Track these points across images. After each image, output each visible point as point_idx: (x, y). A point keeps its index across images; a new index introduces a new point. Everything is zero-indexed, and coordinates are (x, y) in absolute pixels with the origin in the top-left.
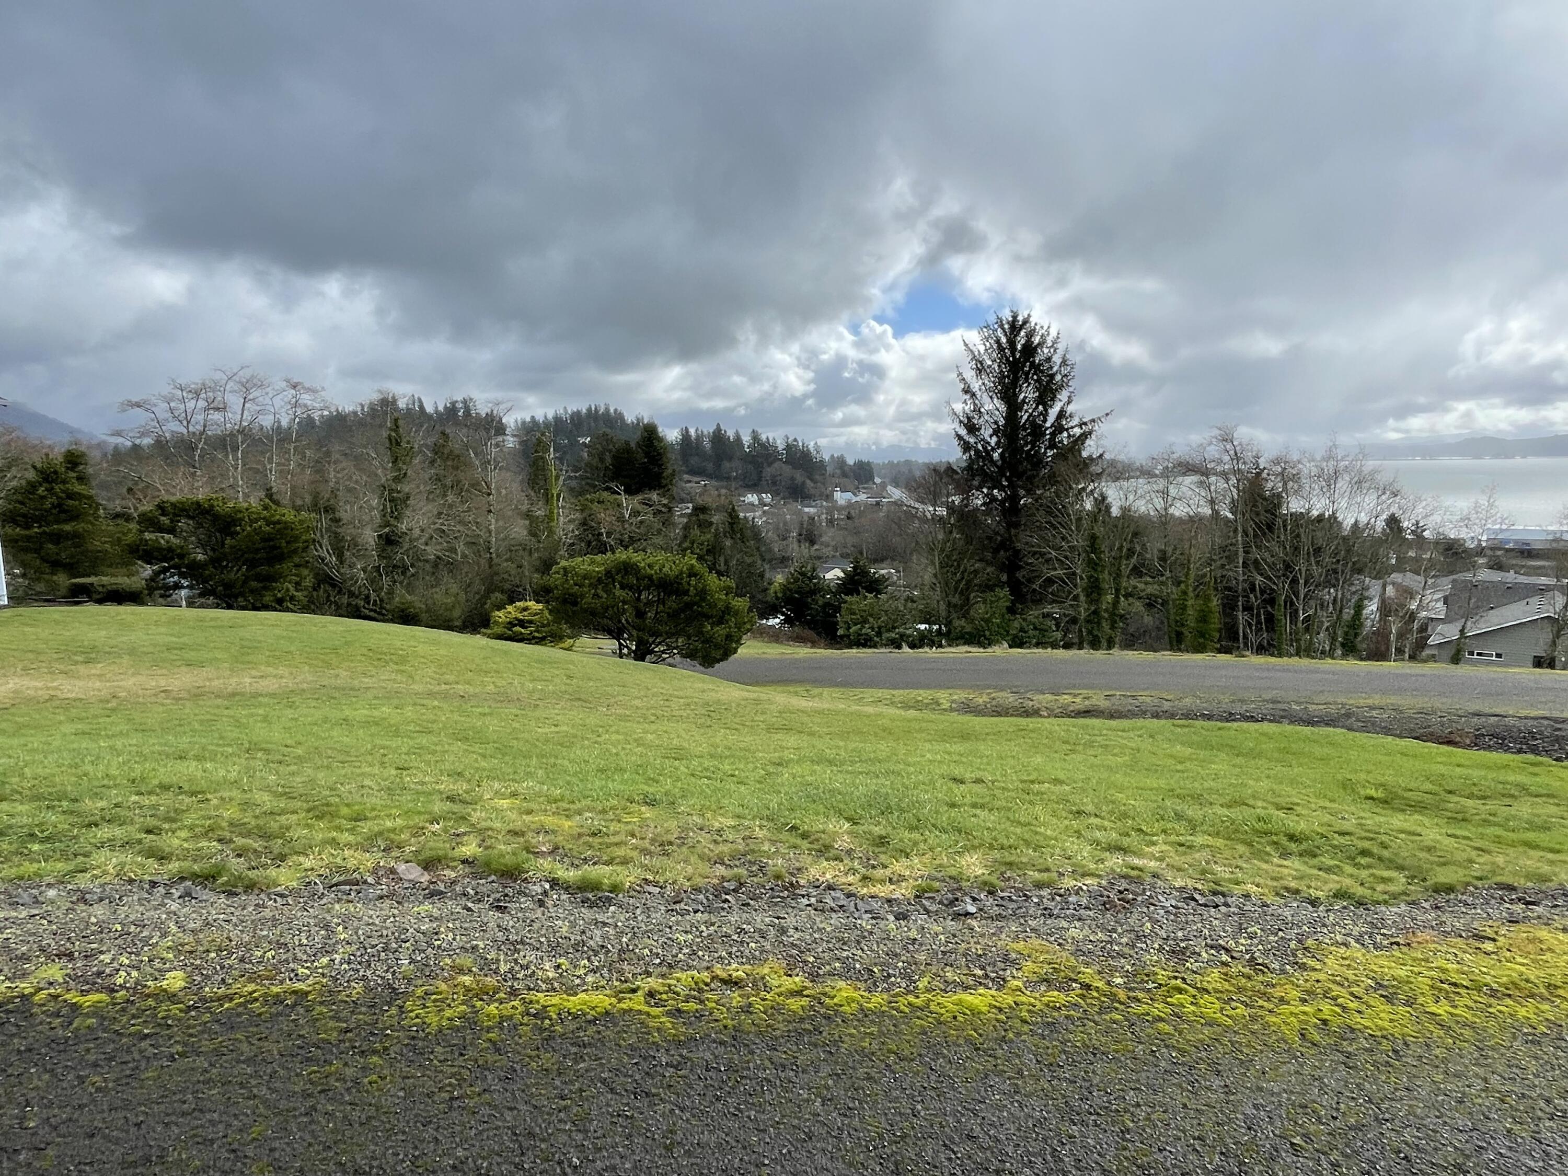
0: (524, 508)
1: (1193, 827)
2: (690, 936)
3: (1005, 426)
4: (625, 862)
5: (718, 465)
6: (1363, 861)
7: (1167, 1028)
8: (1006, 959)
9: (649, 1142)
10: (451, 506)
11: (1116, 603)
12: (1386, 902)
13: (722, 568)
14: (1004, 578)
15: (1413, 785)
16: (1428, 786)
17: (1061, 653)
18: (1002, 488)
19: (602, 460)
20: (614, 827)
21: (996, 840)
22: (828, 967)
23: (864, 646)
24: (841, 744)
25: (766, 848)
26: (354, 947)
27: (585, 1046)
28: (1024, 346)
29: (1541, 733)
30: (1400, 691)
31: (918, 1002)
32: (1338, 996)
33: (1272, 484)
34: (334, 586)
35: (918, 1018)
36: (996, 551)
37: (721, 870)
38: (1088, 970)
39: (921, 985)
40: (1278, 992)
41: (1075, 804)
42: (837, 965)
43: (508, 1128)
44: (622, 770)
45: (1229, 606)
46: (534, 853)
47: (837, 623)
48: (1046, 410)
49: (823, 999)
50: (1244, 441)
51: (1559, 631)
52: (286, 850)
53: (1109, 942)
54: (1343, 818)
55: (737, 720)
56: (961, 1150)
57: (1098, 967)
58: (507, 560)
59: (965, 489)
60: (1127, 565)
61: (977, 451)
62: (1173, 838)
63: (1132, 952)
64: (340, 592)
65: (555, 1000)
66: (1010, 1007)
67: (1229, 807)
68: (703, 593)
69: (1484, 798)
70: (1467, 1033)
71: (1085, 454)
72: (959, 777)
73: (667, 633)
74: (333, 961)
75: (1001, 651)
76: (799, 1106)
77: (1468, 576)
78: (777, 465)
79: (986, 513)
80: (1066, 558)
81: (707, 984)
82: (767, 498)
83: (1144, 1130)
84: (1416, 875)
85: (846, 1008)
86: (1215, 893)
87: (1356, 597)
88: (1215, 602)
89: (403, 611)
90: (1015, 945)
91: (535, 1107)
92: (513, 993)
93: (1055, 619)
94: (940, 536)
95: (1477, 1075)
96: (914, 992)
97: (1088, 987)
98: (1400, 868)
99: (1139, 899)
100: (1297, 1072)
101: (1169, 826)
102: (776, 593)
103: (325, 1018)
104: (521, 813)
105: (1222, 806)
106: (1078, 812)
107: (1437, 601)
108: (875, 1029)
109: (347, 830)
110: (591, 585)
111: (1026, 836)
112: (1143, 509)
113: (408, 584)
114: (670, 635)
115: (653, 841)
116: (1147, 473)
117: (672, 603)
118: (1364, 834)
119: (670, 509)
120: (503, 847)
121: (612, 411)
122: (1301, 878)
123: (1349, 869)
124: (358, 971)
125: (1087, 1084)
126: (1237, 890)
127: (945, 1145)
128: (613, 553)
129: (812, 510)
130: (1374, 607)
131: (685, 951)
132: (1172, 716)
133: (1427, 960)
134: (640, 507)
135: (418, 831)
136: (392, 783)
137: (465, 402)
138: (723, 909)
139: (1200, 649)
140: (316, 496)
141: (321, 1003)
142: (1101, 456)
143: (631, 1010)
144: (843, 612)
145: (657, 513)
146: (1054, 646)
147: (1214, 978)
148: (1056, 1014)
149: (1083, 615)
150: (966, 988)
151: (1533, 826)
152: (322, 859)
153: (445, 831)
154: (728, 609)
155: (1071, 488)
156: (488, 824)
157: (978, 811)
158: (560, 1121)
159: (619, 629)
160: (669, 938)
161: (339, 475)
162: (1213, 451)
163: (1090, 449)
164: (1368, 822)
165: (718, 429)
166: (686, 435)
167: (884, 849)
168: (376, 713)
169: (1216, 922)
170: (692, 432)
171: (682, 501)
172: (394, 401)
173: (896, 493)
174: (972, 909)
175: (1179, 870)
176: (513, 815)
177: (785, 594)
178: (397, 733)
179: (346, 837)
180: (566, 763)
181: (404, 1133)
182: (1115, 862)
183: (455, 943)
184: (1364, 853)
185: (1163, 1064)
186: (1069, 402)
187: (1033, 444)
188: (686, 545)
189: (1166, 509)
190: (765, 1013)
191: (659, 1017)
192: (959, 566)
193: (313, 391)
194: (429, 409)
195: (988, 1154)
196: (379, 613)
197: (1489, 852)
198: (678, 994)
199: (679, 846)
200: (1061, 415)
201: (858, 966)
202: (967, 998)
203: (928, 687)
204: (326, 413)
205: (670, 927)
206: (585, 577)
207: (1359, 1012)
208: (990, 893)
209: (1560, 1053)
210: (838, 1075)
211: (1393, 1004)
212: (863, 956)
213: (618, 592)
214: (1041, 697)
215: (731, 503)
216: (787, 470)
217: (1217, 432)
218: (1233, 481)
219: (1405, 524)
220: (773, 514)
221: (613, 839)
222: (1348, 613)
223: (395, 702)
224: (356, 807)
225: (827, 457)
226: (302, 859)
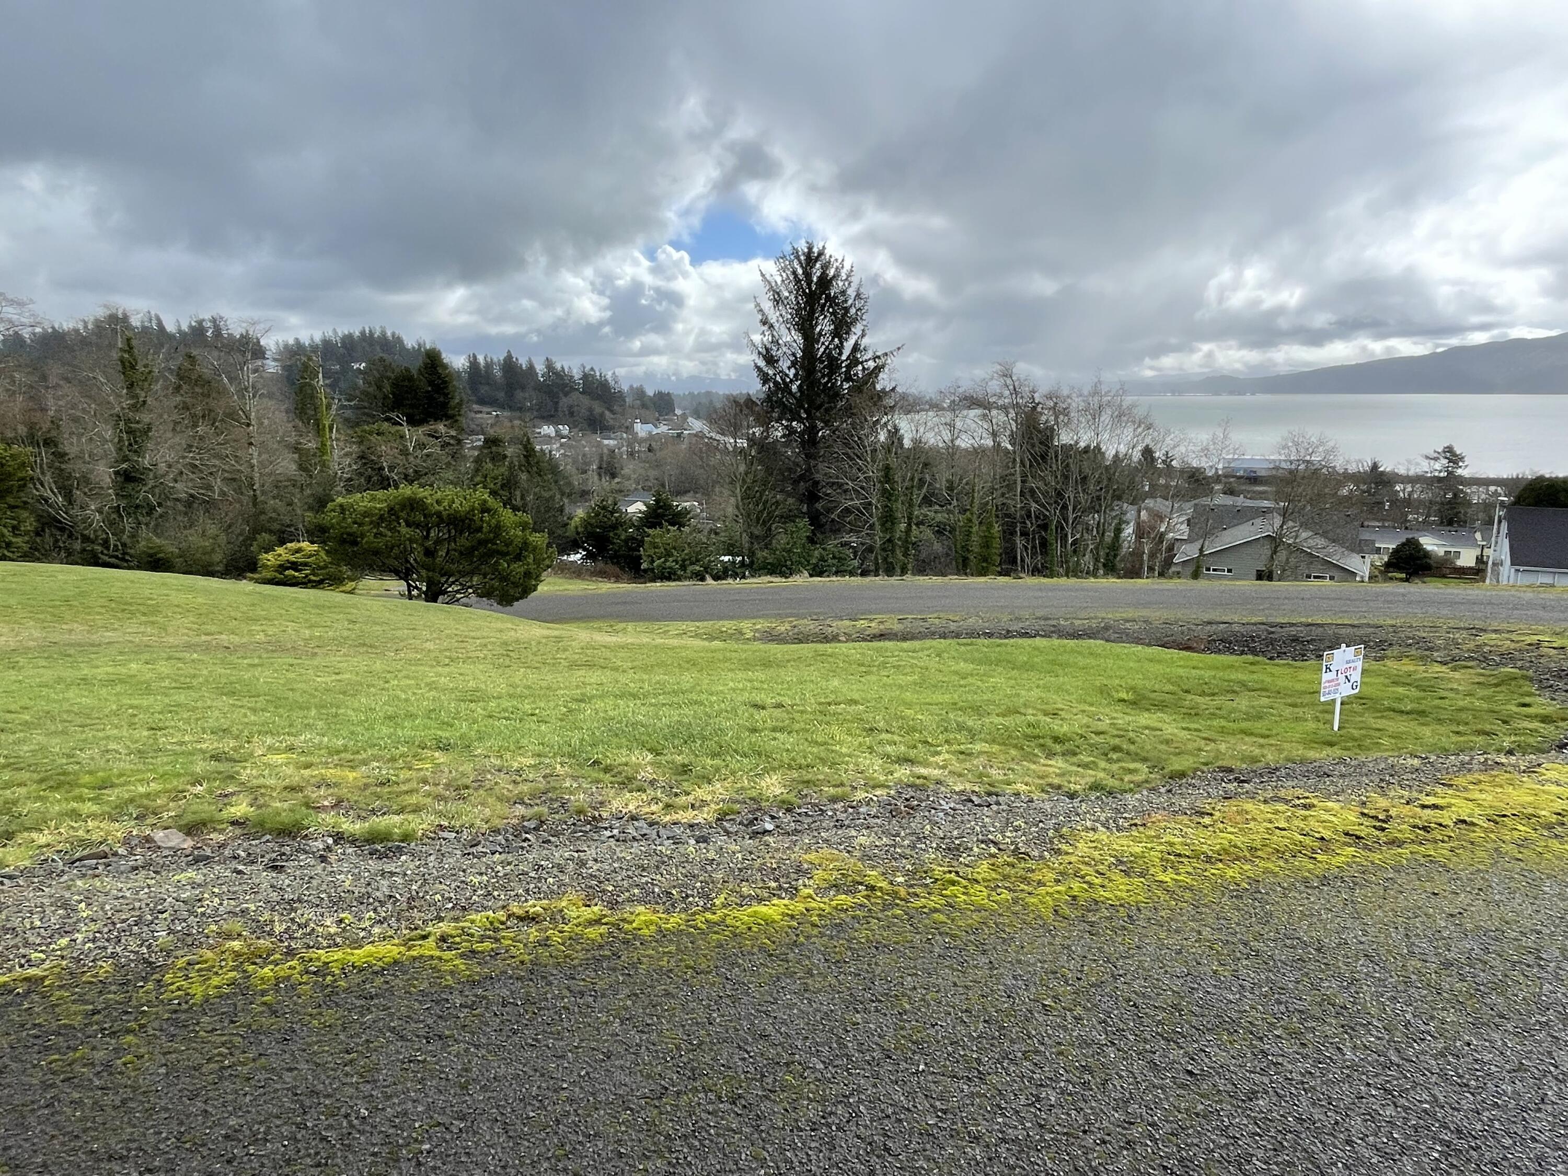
0: (292, 440)
1: (973, 735)
2: (485, 878)
3: (803, 358)
4: (417, 810)
5: (510, 393)
6: (1115, 756)
7: (942, 918)
8: (799, 871)
9: (443, 1083)
10: (201, 438)
11: (908, 530)
12: (1131, 790)
13: (518, 502)
14: (805, 509)
15: (1157, 687)
16: (1169, 687)
17: (857, 580)
18: (800, 420)
19: (379, 388)
20: (404, 774)
21: (794, 759)
22: (627, 894)
23: (669, 579)
24: (645, 677)
25: (568, 785)
26: (100, 924)
27: (371, 997)
28: (820, 278)
29: (1259, 636)
30: (1147, 605)
31: (715, 918)
32: (1087, 875)
33: (1046, 417)
34: (62, 530)
35: (715, 933)
36: (796, 482)
37: (520, 810)
38: (874, 873)
39: (717, 902)
40: (1037, 876)
41: (868, 722)
42: (636, 891)
43: (288, 1089)
44: (412, 716)
45: (1009, 533)
46: (314, 808)
47: (640, 557)
48: (841, 343)
49: (622, 924)
50: (1022, 377)
51: (1276, 547)
52: (14, 827)
53: (891, 846)
54: (1099, 720)
55: (539, 658)
56: (753, 1049)
57: (881, 869)
58: (274, 498)
59: (765, 421)
60: (918, 495)
61: (776, 383)
62: (955, 747)
63: (913, 853)
64: (70, 536)
65: (338, 955)
66: (802, 913)
67: (1004, 716)
68: (498, 529)
69: (1213, 695)
70: (1188, 895)
71: (879, 387)
72: (760, 703)
73: (459, 572)
74: (75, 941)
75: (801, 580)
76: (598, 1030)
77: (1206, 501)
78: (575, 395)
79: (786, 445)
80: (862, 488)
81: (502, 923)
82: (565, 429)
83: (919, 1010)
84: (1156, 765)
85: (645, 931)
86: (989, 794)
87: (1116, 521)
88: (997, 528)
89: (151, 556)
90: (806, 857)
91: (318, 1065)
92: (290, 953)
93: (853, 547)
94: (742, 468)
95: (1192, 929)
96: (711, 909)
97: (872, 888)
98: (1145, 760)
99: (923, 804)
100: (1050, 944)
101: (952, 736)
102: (576, 527)
103: (66, 1003)
104: (299, 768)
105: (998, 715)
106: (871, 729)
107: (1182, 523)
108: (673, 948)
109: (89, 800)
110: (371, 522)
111: (823, 755)
112: (932, 441)
113: (157, 525)
114: (463, 574)
115: (447, 786)
116: (935, 406)
117: (464, 541)
118: (1115, 732)
119: (459, 442)
120: (278, 804)
121: (389, 334)
122: (1062, 775)
123: (1103, 764)
124: (105, 948)
125: (871, 975)
126: (1009, 790)
127: (740, 1047)
128: (397, 488)
129: (612, 442)
130: (1130, 530)
131: (480, 892)
132: (958, 636)
133: (1158, 837)
134: (424, 439)
135: (177, 795)
136: (144, 745)
137: (214, 321)
138: (522, 848)
139: (983, 573)
140: (32, 427)
141: (61, 987)
142: (893, 389)
143: (422, 956)
144: (646, 546)
145: (445, 445)
146: (852, 574)
147: (983, 869)
148: (843, 915)
149: (879, 543)
150: (760, 900)
151: (1249, 717)
152: (60, 834)
153: (210, 792)
154: (525, 544)
155: (866, 420)
156: (261, 781)
157: (778, 735)
158: (347, 1075)
159: (407, 569)
160: (463, 882)
161: (60, 403)
162: (995, 386)
163: (883, 382)
164: (1120, 722)
165: (509, 357)
166: (474, 363)
167: (686, 777)
168: (124, 671)
169: (987, 820)
170: (481, 359)
171: (473, 432)
172: (125, 318)
173: (697, 425)
174: (769, 826)
175: (960, 775)
176: (289, 770)
177: (586, 527)
178: (148, 690)
179: (88, 807)
180: (350, 712)
181: (166, 1110)
182: (903, 773)
183: (221, 908)
184: (1116, 749)
185: (937, 950)
186: (863, 336)
187: (830, 375)
188: (478, 479)
189: (952, 441)
190: (563, 944)
191: (452, 960)
192: (761, 496)
193: (21, 304)
194: (170, 327)
195: (779, 1049)
196: (123, 560)
197: (1214, 741)
198: (472, 935)
199: (476, 789)
200: (856, 348)
201: (657, 890)
202: (762, 909)
203: (731, 618)
204: (38, 330)
205: (464, 871)
206: (366, 514)
207: (1103, 886)
208: (788, 810)
209: (1257, 904)
210: (636, 995)
211: (1130, 877)
212: (662, 881)
213: (404, 530)
214: (840, 623)
215: (525, 435)
216: (586, 401)
217: (999, 367)
218: (1012, 414)
219: (1157, 455)
220: (570, 447)
221: (404, 788)
222: (1109, 535)
223: (146, 656)
224: (100, 774)
225: (625, 388)
226: (34, 835)
